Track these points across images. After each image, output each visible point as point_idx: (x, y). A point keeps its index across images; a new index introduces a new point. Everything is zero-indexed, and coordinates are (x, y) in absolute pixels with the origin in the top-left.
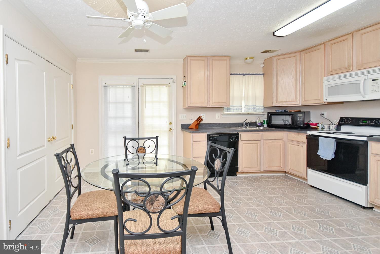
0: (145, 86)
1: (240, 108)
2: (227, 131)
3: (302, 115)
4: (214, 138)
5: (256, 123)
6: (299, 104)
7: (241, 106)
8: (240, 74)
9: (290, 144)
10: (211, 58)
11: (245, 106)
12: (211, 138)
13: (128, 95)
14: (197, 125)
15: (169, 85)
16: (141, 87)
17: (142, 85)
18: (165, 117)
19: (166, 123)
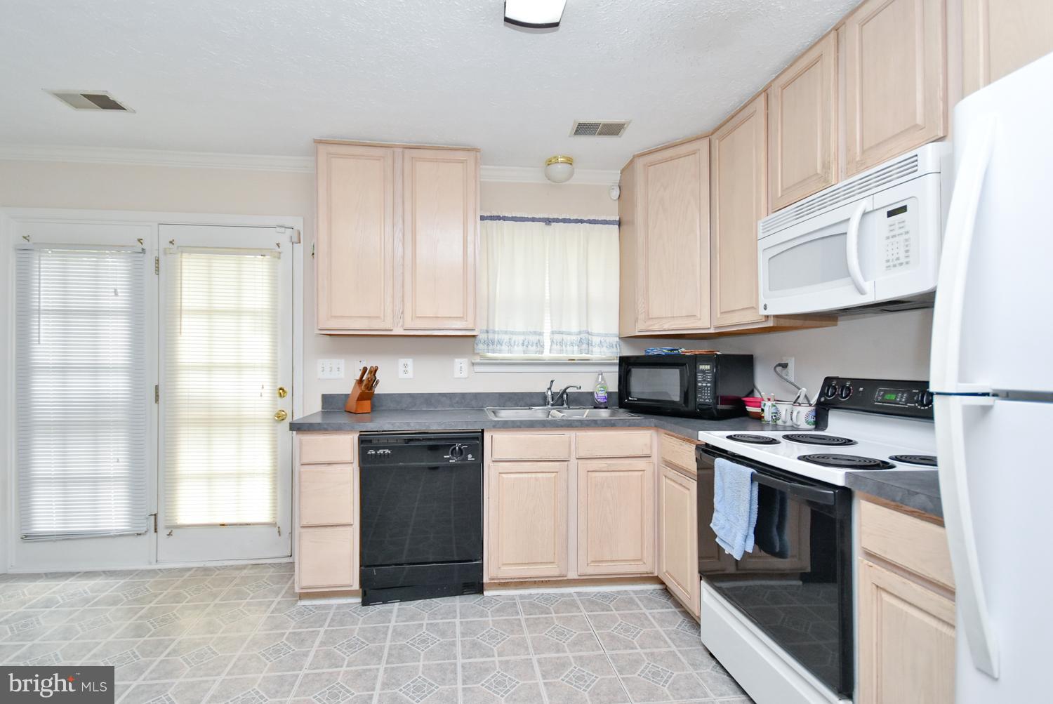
0: (182, 252)
1: (534, 338)
2: (435, 423)
3: (708, 367)
4: (381, 451)
5: (592, 394)
6: (709, 328)
7: (541, 334)
8: (533, 220)
9: (665, 476)
10: (407, 151)
11: (553, 333)
12: (369, 453)
13: (113, 285)
14: (362, 400)
15: (279, 250)
16: (165, 253)
17: (170, 249)
18: (256, 369)
19: (262, 391)
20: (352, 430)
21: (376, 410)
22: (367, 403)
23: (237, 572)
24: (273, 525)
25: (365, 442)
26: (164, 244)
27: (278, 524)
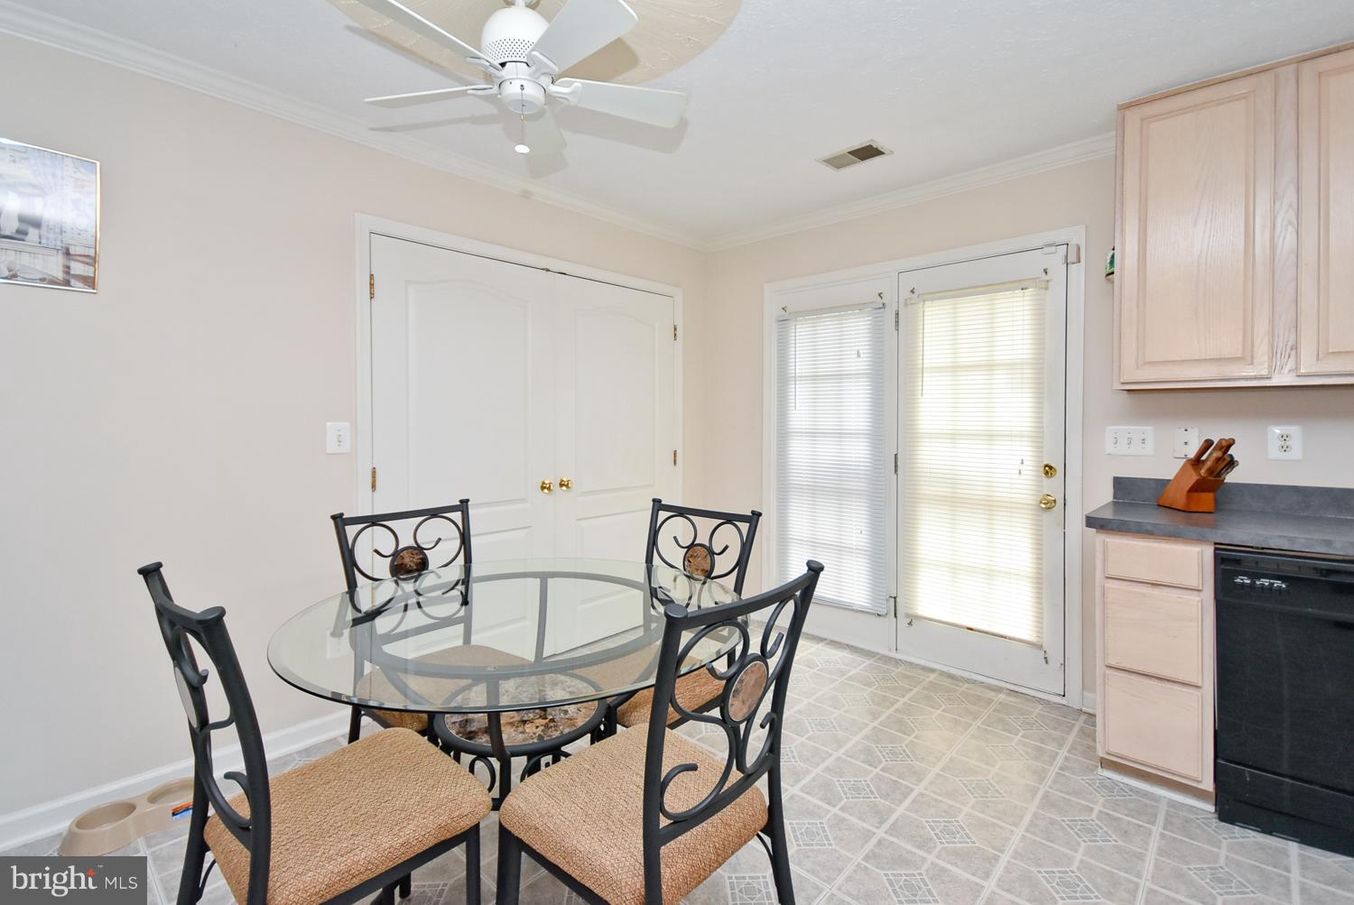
0: (924, 301)
4: (1264, 582)
12: (1238, 580)
13: (856, 346)
14: (1196, 491)
15: (1047, 278)
16: (906, 305)
17: (911, 299)
18: (1013, 438)
19: (1022, 467)
20: (1200, 540)
21: (1222, 510)
22: (1207, 498)
23: (993, 694)
24: (1038, 646)
25: (1228, 563)
26: (905, 294)
27: (1045, 648)
